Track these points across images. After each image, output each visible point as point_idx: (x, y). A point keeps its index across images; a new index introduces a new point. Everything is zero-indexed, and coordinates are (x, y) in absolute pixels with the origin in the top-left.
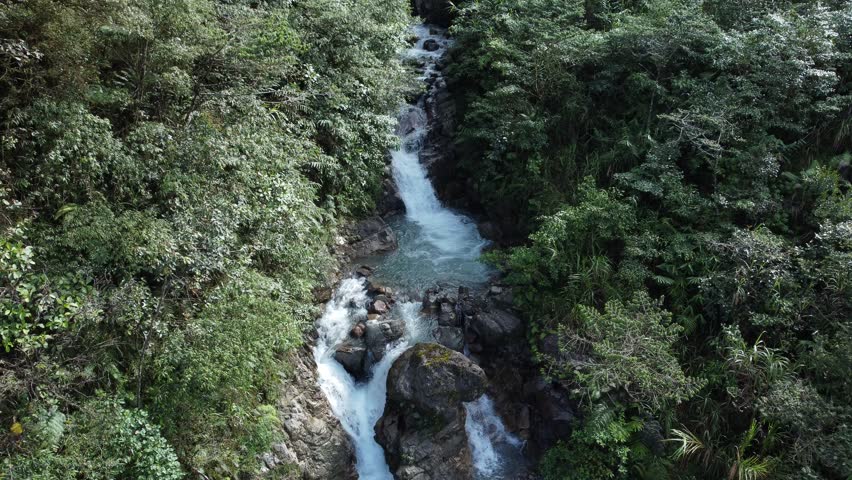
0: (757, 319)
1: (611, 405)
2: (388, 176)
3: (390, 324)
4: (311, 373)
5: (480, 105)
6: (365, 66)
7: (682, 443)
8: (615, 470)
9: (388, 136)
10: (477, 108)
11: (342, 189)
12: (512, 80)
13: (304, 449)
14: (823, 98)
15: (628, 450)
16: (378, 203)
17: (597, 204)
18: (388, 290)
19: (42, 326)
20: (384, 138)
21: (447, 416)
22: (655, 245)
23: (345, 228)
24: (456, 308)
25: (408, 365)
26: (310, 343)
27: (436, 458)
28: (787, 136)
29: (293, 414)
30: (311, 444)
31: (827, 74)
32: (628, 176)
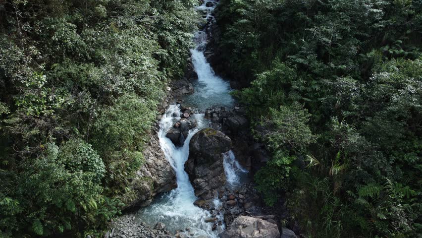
0: (345, 113)
1: (283, 150)
2: (190, 62)
3: (191, 121)
4: (157, 142)
5: (231, 29)
6: (180, 10)
7: (310, 161)
8: (284, 175)
9: (190, 43)
10: (229, 30)
11: (169, 65)
12: (244, 17)
13: (155, 172)
14: (377, 22)
15: (290, 168)
16: (185, 74)
17: (280, 68)
18: (190, 108)
19: (50, 107)
20: (188, 43)
21: (214, 158)
22: (303, 84)
23: (171, 83)
24: (219, 115)
25: (198, 137)
26: (156, 130)
27: (210, 176)
28: (361, 38)
29: (150, 157)
30: (157, 170)
31: (378, 11)
32: (294, 57)
